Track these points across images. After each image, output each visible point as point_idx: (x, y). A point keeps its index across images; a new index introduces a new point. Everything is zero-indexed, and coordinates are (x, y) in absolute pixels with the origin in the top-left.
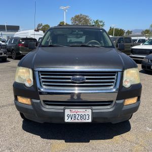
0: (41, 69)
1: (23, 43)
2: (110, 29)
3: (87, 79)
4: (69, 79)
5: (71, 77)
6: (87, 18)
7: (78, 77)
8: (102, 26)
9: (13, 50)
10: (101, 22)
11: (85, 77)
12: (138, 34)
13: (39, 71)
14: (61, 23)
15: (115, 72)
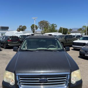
0: (20, 74)
1: (10, 39)
2: (60, 28)
3: (49, 80)
4: (38, 80)
5: (39, 79)
6: (47, 23)
7: (43, 78)
8: (56, 27)
9: (4, 43)
10: (55, 25)
11: (48, 78)
12: (76, 30)
13: (18, 76)
14: (32, 25)
15: (66, 75)
